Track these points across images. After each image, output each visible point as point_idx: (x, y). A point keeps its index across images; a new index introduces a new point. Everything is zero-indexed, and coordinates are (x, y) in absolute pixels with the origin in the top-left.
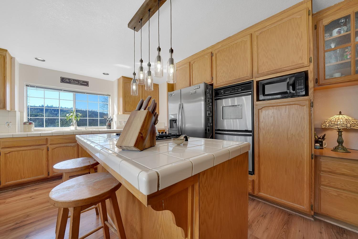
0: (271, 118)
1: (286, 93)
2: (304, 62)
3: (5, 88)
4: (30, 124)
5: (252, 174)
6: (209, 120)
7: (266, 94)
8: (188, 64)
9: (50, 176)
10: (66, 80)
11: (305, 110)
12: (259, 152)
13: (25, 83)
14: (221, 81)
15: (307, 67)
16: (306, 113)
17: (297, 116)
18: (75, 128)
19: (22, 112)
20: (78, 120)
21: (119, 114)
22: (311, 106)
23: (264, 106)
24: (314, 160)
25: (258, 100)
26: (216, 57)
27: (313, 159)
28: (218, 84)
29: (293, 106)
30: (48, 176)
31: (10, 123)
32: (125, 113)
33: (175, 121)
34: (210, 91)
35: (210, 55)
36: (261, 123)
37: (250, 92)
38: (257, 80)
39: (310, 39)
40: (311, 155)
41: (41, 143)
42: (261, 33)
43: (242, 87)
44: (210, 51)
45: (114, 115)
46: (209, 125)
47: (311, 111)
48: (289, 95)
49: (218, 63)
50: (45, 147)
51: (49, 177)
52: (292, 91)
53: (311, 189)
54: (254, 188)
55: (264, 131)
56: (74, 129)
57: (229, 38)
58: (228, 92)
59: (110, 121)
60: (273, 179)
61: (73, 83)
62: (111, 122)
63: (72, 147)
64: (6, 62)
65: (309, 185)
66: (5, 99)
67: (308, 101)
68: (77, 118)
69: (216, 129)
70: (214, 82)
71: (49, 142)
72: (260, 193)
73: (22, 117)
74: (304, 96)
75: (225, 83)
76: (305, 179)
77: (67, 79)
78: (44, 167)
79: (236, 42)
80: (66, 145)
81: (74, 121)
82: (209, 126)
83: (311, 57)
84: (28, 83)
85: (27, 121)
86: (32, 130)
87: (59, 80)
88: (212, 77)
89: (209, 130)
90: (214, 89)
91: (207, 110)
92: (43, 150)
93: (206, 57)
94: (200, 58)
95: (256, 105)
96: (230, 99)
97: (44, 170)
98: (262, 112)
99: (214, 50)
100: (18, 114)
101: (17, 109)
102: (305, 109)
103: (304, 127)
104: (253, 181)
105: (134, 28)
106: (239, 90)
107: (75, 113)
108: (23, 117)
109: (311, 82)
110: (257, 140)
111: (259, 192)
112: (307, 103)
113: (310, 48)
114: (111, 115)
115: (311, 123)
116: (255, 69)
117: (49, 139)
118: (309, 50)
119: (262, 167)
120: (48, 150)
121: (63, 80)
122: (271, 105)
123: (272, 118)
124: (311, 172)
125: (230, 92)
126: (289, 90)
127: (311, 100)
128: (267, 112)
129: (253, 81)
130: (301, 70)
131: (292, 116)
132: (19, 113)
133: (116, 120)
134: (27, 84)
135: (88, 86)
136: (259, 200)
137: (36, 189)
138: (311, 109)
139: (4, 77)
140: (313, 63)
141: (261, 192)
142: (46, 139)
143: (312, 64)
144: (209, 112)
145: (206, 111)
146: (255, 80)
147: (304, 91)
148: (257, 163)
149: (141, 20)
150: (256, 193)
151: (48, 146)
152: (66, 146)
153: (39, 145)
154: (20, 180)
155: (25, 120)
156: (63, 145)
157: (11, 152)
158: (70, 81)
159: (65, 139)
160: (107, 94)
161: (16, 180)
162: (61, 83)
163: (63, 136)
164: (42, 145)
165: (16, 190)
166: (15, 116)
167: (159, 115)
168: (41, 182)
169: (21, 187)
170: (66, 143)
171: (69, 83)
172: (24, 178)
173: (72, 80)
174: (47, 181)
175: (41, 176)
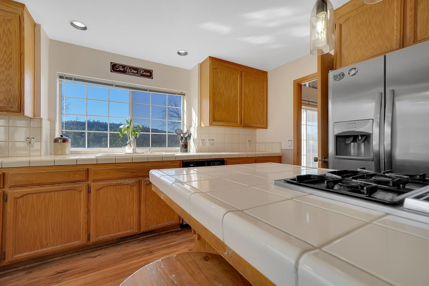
3: (22, 74)
4: (63, 142)
9: (91, 241)
10: (118, 68)
13: (58, 73)
18: (133, 149)
19: (52, 122)
20: (138, 136)
21: (202, 126)
30: (87, 242)
31: (33, 139)
32: (214, 124)
41: (78, 177)
50: (83, 186)
51: (89, 244)
56: (132, 152)
59: (186, 138)
61: (129, 72)
62: (188, 139)
63: (129, 186)
64: (23, 27)
66: (22, 95)
68: (137, 133)
71: (92, 177)
73: (52, 130)
77: (120, 65)
78: (81, 223)
80: (119, 181)
81: (132, 138)
84: (63, 73)
85: (60, 137)
86: (67, 152)
87: (109, 67)
92: (81, 191)
97: (82, 230)
100: (46, 125)
101: (44, 114)
107: (132, 123)
108: (54, 130)
117: (92, 170)
120: (89, 192)
121: (115, 68)
132: (48, 122)
133: (196, 137)
134: (61, 75)
135: (153, 79)
137: (65, 271)
139: (21, 55)
142: (87, 171)
151: (90, 183)
152: (121, 185)
153: (74, 182)
154: (40, 251)
155: (57, 135)
156: (115, 182)
157: (26, 195)
158: (124, 69)
159: (119, 170)
160: (179, 91)
161: (31, 250)
162: (112, 72)
163: (116, 164)
164: (79, 181)
165: (30, 271)
166: (41, 127)
167: (266, 128)
168: (75, 252)
169: (41, 263)
170: (121, 178)
171: (124, 72)
172: (47, 245)
173: (128, 68)
174: (85, 250)
175: (75, 242)
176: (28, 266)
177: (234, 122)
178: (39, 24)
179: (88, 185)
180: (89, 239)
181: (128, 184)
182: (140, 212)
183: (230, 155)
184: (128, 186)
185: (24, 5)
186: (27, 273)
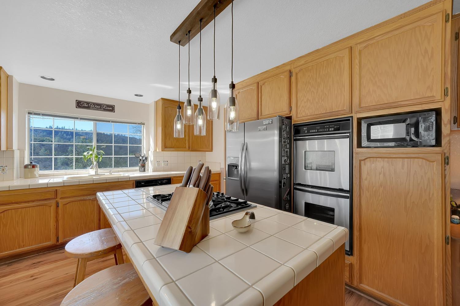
0: (380, 175)
1: (404, 140)
2: (435, 95)
4: (32, 167)
5: (349, 255)
6: (285, 169)
7: (372, 138)
8: (256, 85)
9: (60, 242)
10: (83, 105)
11: (435, 169)
12: (360, 224)
13: (26, 110)
14: (304, 114)
15: (440, 103)
16: (436, 174)
17: (422, 176)
18: (96, 171)
19: (22, 151)
20: (100, 160)
21: (157, 151)
22: (445, 163)
23: (369, 156)
24: (449, 246)
25: (359, 145)
26: (297, 79)
27: (448, 244)
28: (299, 117)
29: (416, 160)
30: (57, 243)
31: (6, 167)
32: (165, 150)
33: (236, 166)
34: (288, 128)
35: (287, 74)
36: (364, 181)
37: (348, 133)
38: (358, 117)
39: (446, 60)
40: (446, 238)
41: (48, 196)
42: (365, 47)
43: (335, 125)
44: (288, 68)
45: (150, 152)
46: (285, 176)
47: (445, 170)
48: (409, 144)
49: (299, 87)
50: (53, 202)
51: (58, 244)
52: (414, 138)
53: (446, 291)
54: (353, 275)
55: (368, 192)
56: (95, 174)
57: (317, 51)
58: (314, 131)
59: (144, 161)
60: (382, 266)
61: (93, 108)
62: (145, 161)
65: (442, 285)
67: (441, 155)
68: (99, 157)
69: (295, 182)
70: (293, 114)
71: (59, 196)
72: (361, 285)
73: (22, 158)
74: (433, 146)
75: (309, 117)
76: (436, 274)
77: (85, 102)
78: (51, 229)
79: (327, 58)
80: (82, 198)
81: (95, 162)
82: (286, 178)
83: (447, 88)
84: (32, 110)
85: (29, 163)
86: (37, 175)
87: (74, 104)
88: (291, 107)
89: (284, 183)
90: (293, 125)
91: (283, 155)
92: (51, 206)
93: (281, 76)
94: (273, 78)
95: (357, 153)
96: (316, 142)
97: (52, 234)
98: (365, 164)
99: (294, 68)
100: (17, 154)
101: (15, 146)
102: (435, 167)
103: (433, 194)
104: (351, 265)
105: (179, 42)
106: (330, 129)
107: (95, 150)
108: (24, 157)
109: (445, 125)
110: (357, 205)
111: (361, 282)
112: (439, 157)
113: (445, 74)
114: (145, 152)
115: (445, 188)
116: (356, 101)
117: (60, 191)
118: (444, 77)
119: (365, 248)
120: (58, 206)
121: (80, 104)
122: (380, 156)
123: (382, 176)
124: (445, 264)
125: (316, 131)
126: (409, 136)
127: (445, 154)
128: (373, 165)
129: (352, 117)
130: (430, 107)
131: (414, 176)
132: (18, 151)
133: (152, 159)
134: (29, 112)
135: (114, 112)
136: (360, 293)
137: (39, 262)
138: (445, 167)
140: (450, 97)
141: (364, 284)
142: (56, 192)
143: (448, 99)
144: (286, 158)
145: (281, 156)
146: (355, 116)
147: (434, 139)
148: (357, 240)
149: (189, 32)
150: (355, 284)
151: (58, 200)
152: (84, 200)
153: (46, 200)
154: (18, 250)
155: (27, 162)
156: (79, 198)
157: (6, 210)
158: (88, 105)
159: (82, 190)
160: (139, 122)
161: (11, 250)
162: (77, 108)
163: (79, 186)
164: (49, 199)
165: (11, 264)
166: (13, 158)
167: (212, 151)
168: (47, 251)
169: (18, 259)
170: (83, 195)
171: (88, 108)
172: (24, 246)
173: (92, 104)
174: (55, 249)
175: (47, 243)
176: (8, 262)
177: (183, 148)
178: (11, 76)
179: (57, 201)
180: (58, 241)
181: (90, 200)
182: (99, 220)
183: (176, 174)
184: (90, 201)
185: (2, 67)
186: (8, 266)
